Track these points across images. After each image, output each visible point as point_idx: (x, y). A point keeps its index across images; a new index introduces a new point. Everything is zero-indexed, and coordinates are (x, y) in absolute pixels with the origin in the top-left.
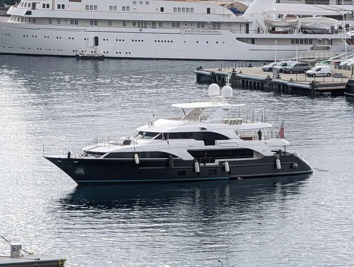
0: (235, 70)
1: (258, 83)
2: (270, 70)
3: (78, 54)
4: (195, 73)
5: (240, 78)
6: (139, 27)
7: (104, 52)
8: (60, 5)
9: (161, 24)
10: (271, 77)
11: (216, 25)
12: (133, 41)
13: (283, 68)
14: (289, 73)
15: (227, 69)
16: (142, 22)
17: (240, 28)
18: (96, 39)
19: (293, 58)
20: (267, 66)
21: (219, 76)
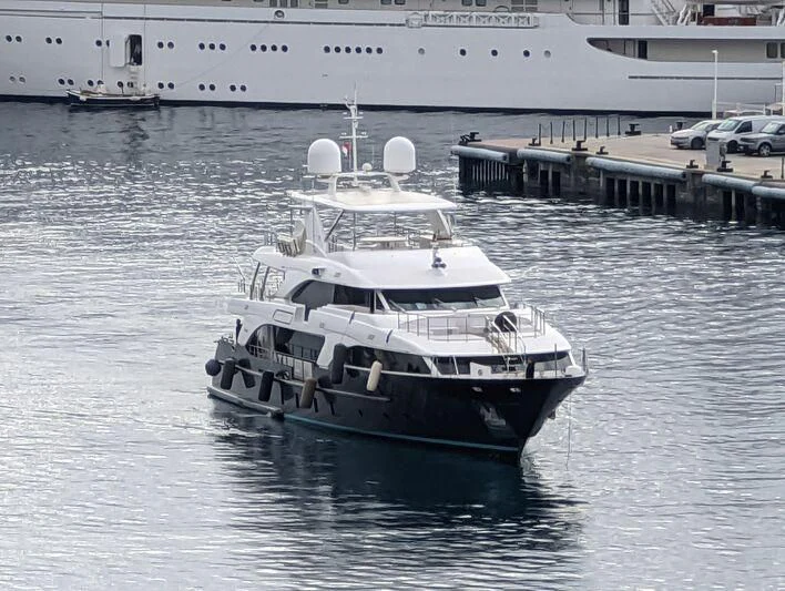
0: (583, 145)
1: (659, 188)
2: (698, 144)
3: (76, 92)
4: (457, 153)
5: (599, 170)
6: (273, 4)
7: (161, 86)
10: (701, 168)
12: (253, 48)
13: (738, 137)
14: (760, 156)
15: (557, 140)
17: (602, 8)
19: (772, 108)
20: (689, 133)
21: (533, 162)
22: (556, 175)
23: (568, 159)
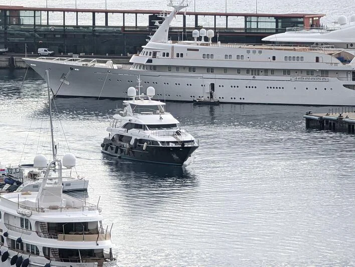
0: (342, 115)
3: (195, 99)
4: (304, 117)
5: (346, 122)
6: (252, 75)
7: (220, 98)
8: (178, 54)
9: (273, 71)
11: (324, 73)
12: (247, 87)
15: (334, 114)
16: (255, 69)
17: (347, 76)
18: (212, 86)
21: (327, 120)
22: (334, 124)
23: (337, 119)
